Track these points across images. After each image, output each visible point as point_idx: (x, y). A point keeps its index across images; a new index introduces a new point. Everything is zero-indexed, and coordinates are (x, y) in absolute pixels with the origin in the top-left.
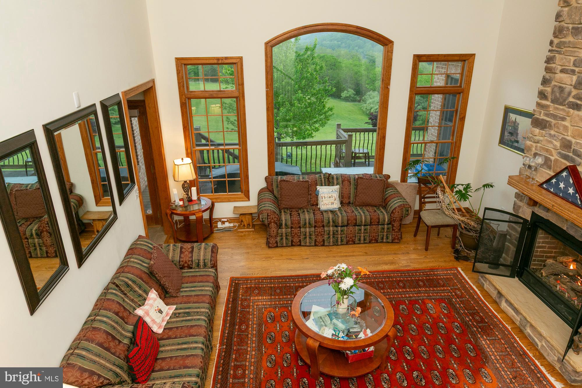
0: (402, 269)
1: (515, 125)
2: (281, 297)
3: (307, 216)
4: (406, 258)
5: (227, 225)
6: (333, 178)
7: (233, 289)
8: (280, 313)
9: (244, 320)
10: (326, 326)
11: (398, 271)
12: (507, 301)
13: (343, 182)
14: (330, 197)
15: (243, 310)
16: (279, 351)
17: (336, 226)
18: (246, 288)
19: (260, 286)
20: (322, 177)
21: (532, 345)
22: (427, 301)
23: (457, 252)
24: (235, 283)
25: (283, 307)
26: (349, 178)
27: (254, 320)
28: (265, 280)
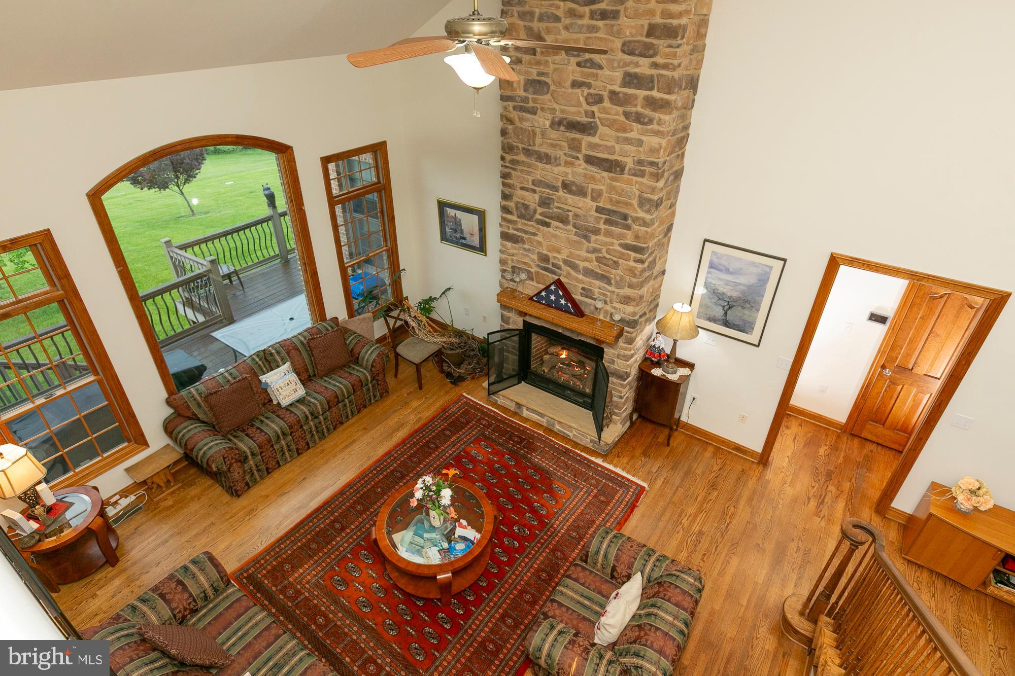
0: (417, 427)
1: (457, 222)
2: (325, 550)
3: (273, 426)
4: (410, 410)
5: (124, 502)
6: (271, 354)
7: (251, 588)
8: (344, 570)
9: (314, 612)
10: (423, 547)
11: (416, 431)
12: (528, 409)
13: (288, 353)
14: (288, 385)
15: (297, 601)
16: (387, 610)
17: (316, 418)
18: (268, 572)
19: (284, 556)
20: (257, 360)
21: (565, 438)
22: (468, 449)
23: (449, 375)
24: (245, 578)
25: (340, 560)
26: (293, 345)
27: (324, 602)
28: (282, 543)
